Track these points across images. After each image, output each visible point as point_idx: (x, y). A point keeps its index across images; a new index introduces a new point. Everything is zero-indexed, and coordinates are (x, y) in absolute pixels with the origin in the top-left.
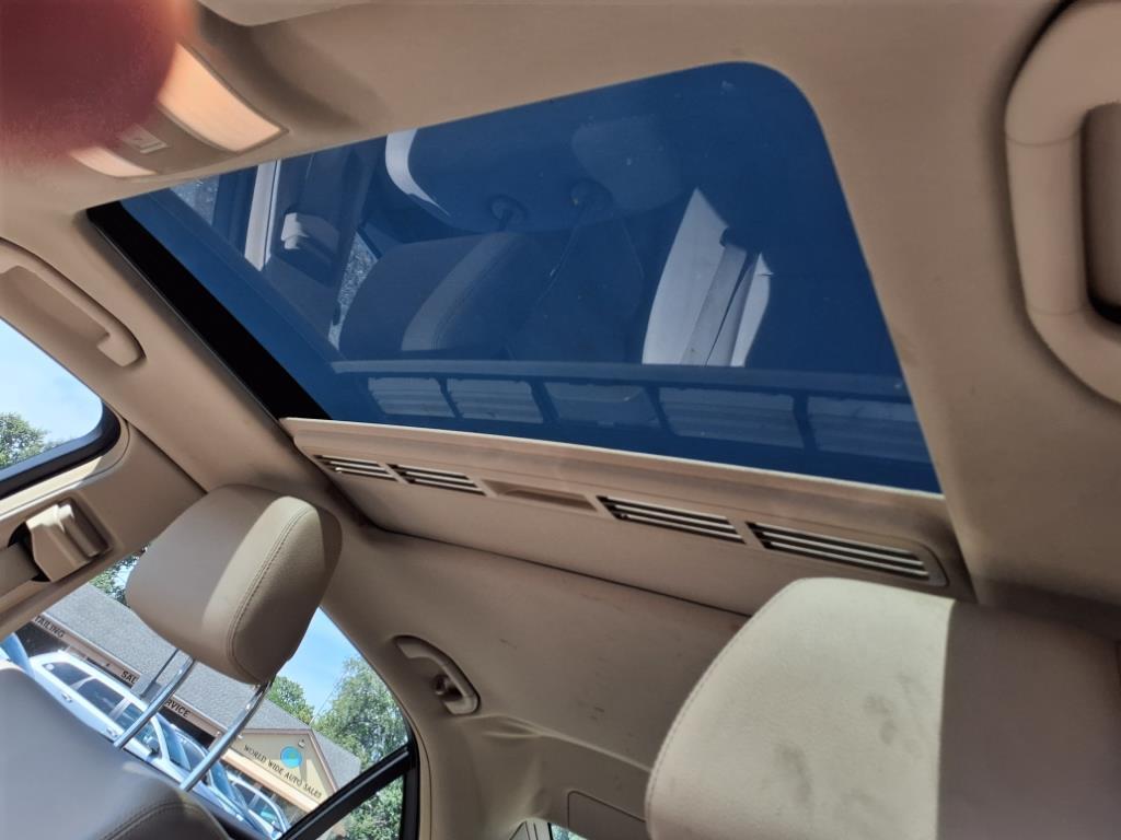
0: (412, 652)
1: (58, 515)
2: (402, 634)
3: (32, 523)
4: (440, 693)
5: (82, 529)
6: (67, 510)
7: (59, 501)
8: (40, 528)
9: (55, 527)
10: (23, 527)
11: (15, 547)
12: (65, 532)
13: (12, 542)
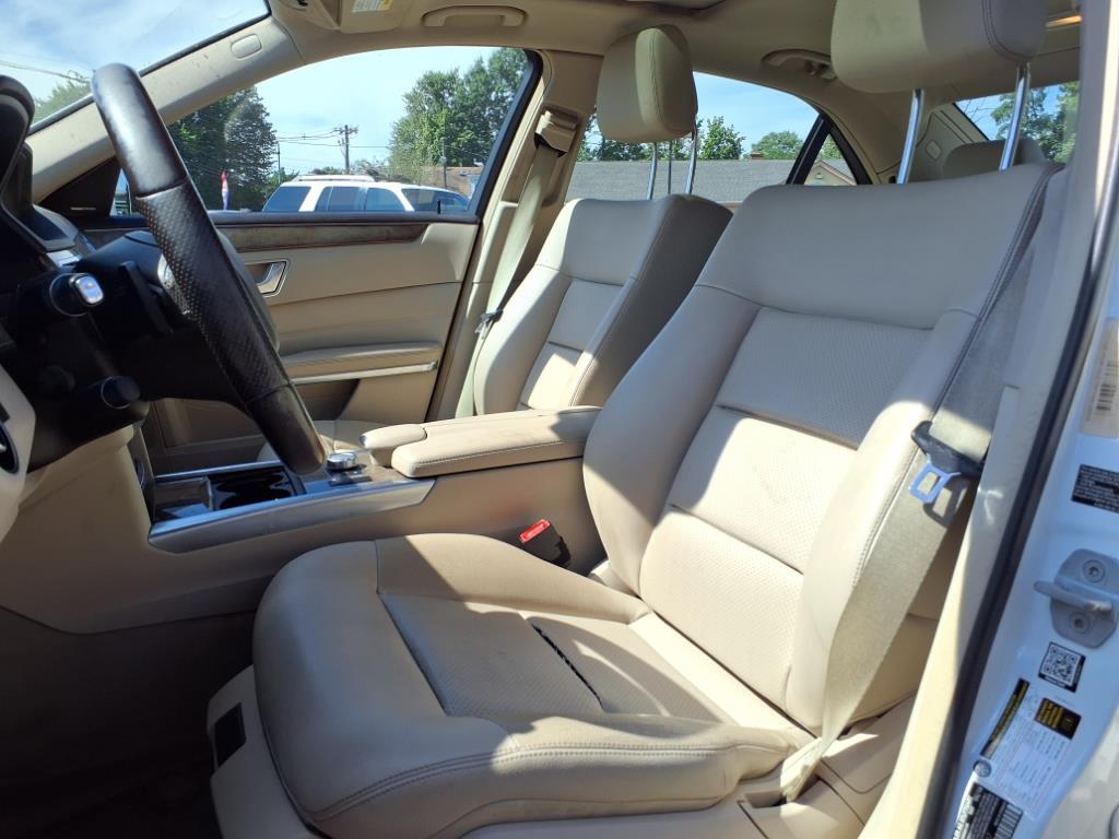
0: (779, 61)
1: (545, 119)
2: (763, 55)
3: (539, 131)
4: (813, 73)
5: (560, 118)
6: (548, 114)
7: (541, 113)
8: (544, 130)
9: (549, 126)
10: (536, 134)
11: (540, 147)
12: (554, 124)
13: (537, 145)
